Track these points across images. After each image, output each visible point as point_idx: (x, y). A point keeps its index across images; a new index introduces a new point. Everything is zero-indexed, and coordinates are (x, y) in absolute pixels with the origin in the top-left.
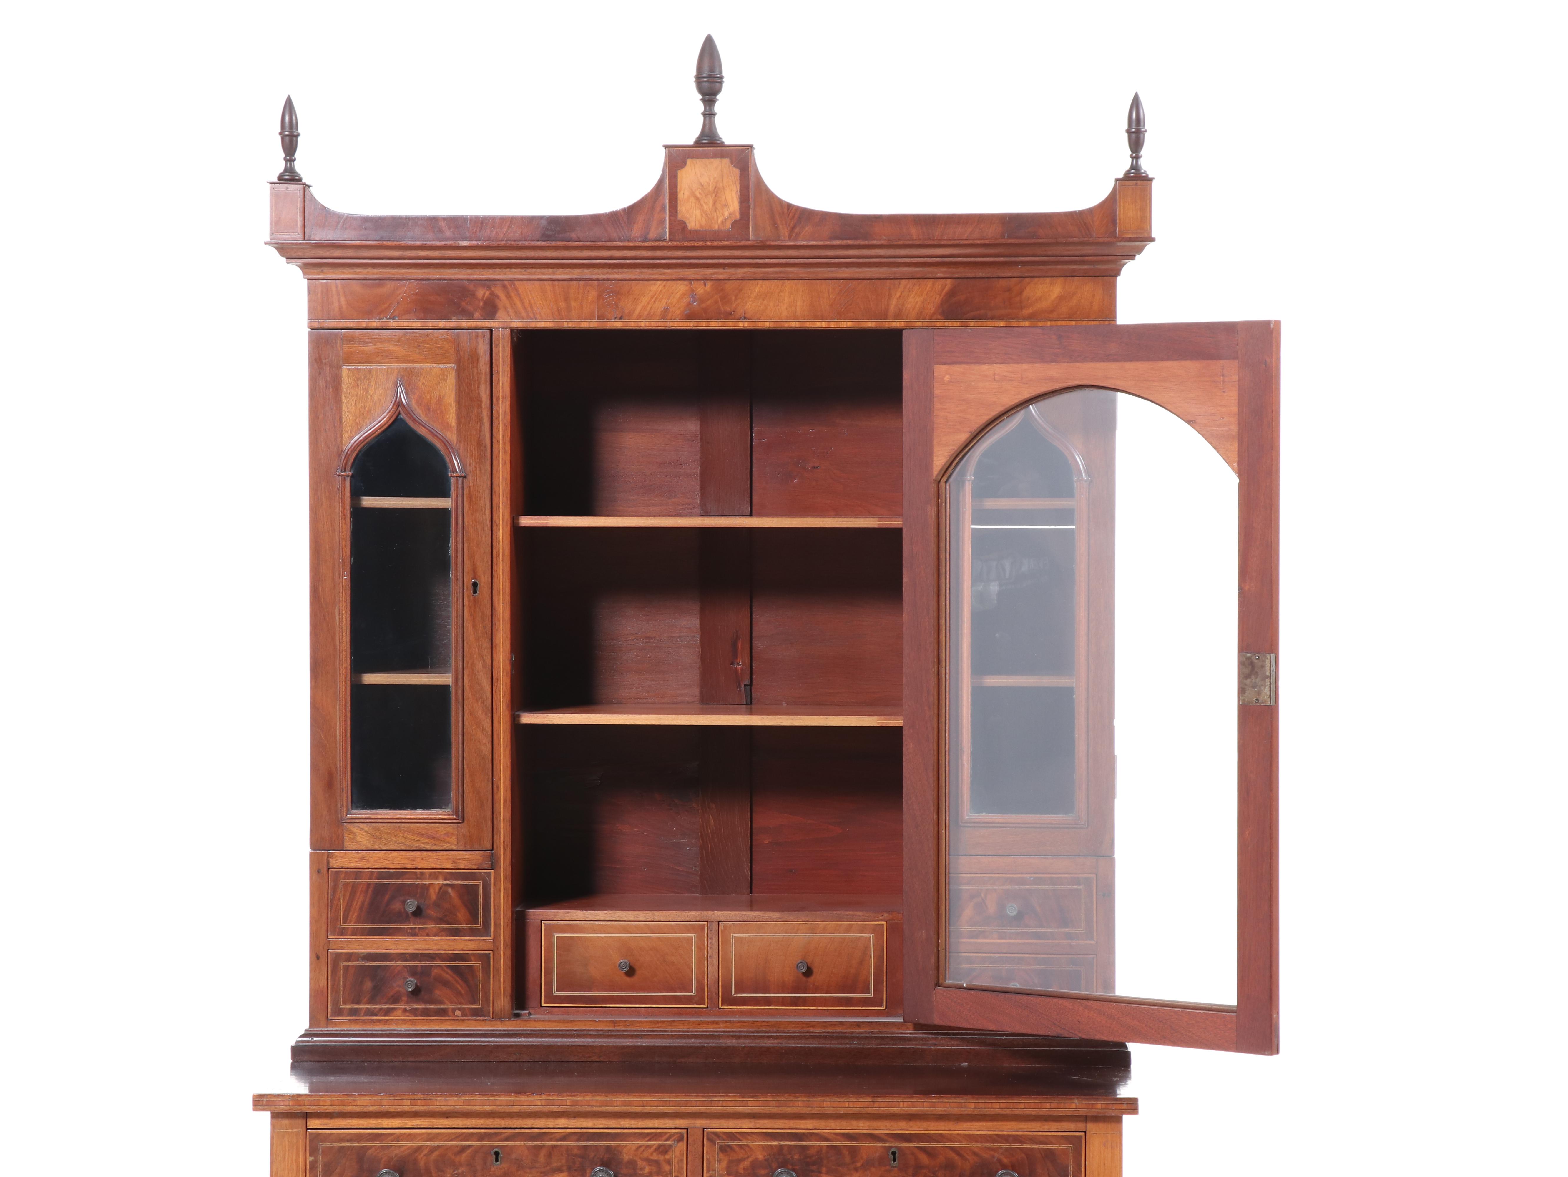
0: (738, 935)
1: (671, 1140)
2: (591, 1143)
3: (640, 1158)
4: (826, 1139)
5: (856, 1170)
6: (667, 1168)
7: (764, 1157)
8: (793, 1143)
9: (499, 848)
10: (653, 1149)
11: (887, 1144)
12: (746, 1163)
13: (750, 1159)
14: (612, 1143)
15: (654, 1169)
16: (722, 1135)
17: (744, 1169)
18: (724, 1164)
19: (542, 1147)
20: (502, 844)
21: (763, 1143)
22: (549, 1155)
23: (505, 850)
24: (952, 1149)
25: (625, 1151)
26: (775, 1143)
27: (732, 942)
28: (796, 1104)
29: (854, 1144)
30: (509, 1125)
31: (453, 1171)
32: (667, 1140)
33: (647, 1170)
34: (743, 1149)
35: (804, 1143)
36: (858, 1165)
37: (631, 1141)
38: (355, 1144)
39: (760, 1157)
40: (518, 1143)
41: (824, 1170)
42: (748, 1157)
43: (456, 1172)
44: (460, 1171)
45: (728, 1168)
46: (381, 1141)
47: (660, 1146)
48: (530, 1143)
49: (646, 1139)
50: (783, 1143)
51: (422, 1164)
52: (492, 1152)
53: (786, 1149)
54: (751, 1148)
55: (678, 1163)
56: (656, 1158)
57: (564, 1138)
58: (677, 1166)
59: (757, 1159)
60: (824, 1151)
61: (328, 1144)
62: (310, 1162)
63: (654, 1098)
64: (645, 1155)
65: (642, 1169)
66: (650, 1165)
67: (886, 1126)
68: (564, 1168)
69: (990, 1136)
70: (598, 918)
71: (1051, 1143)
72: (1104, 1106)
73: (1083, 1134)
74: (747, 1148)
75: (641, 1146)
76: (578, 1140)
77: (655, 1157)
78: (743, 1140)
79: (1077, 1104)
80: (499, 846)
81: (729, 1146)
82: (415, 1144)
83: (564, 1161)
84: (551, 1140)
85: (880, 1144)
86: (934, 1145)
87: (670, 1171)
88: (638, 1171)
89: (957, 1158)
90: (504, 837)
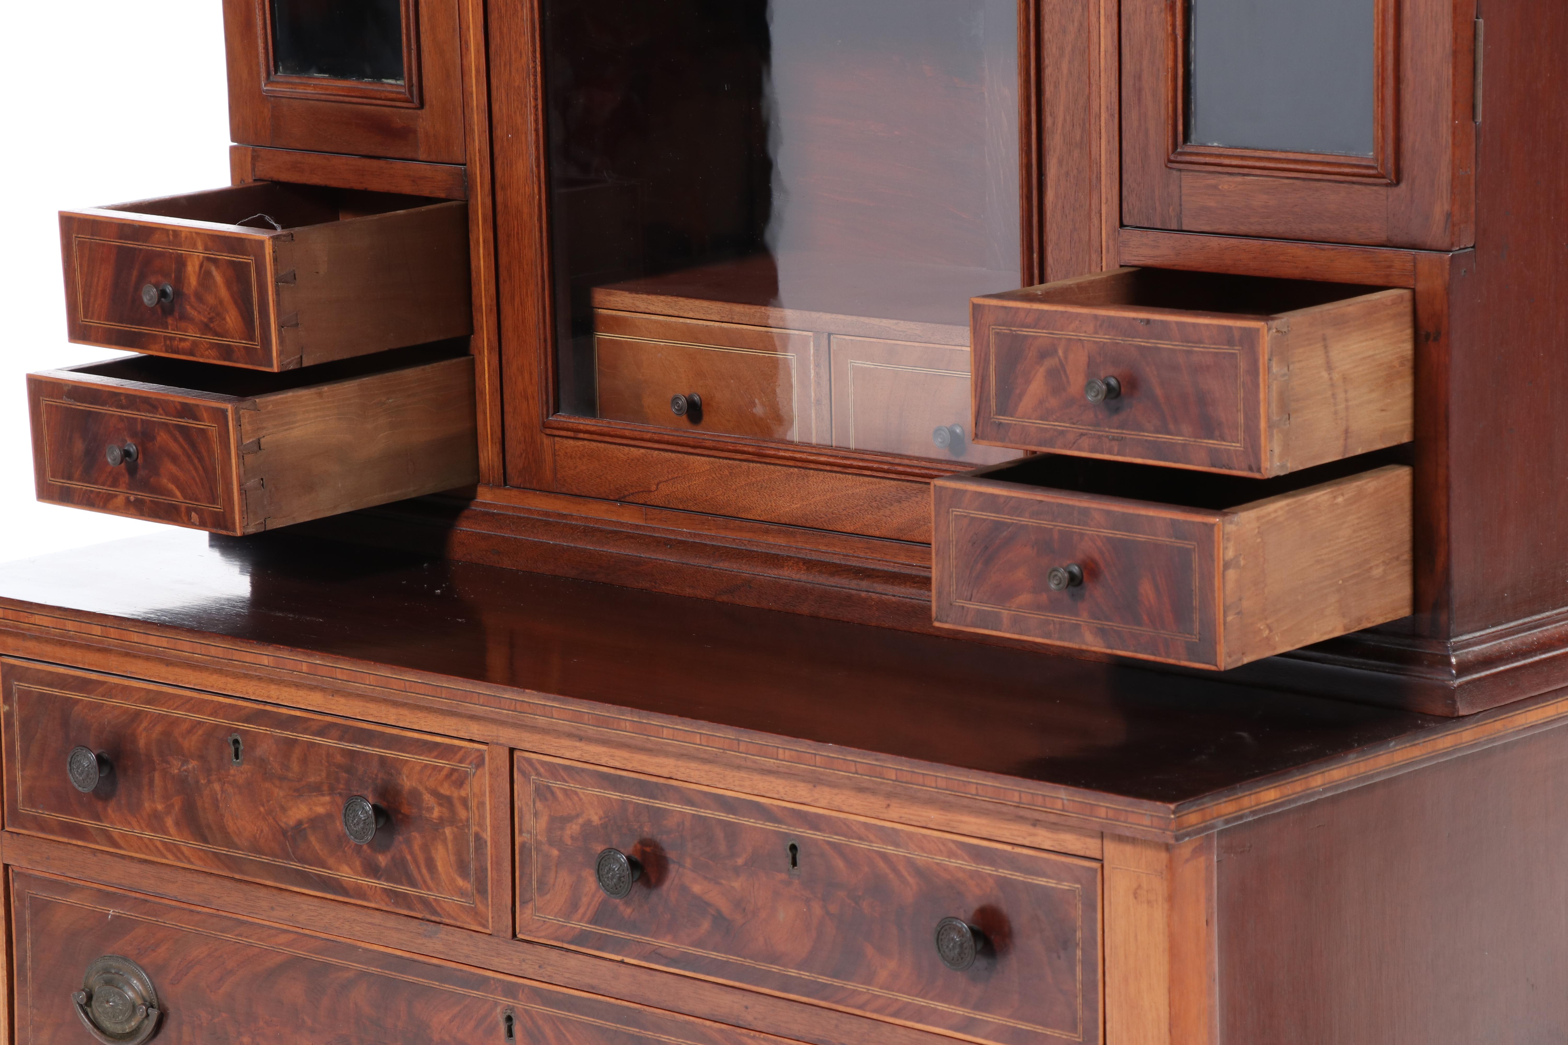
0: (859, 363)
1: (468, 761)
2: (358, 747)
3: (426, 789)
4: (691, 803)
5: (737, 871)
6: (462, 814)
7: (600, 819)
8: (641, 800)
9: (473, 161)
10: (444, 772)
11: (783, 829)
12: (574, 828)
13: (581, 821)
14: (388, 753)
15: (446, 814)
16: (538, 766)
17: (572, 838)
18: (543, 822)
19: (295, 741)
20: (477, 154)
21: (597, 791)
22: (304, 761)
23: (481, 166)
24: (884, 856)
25: (405, 771)
26: (615, 795)
27: (850, 376)
28: (623, 724)
29: (731, 818)
30: (247, 693)
31: (182, 765)
32: (460, 762)
33: (436, 814)
34: (571, 799)
35: (658, 804)
36: (740, 861)
37: (413, 754)
38: (56, 692)
39: (595, 819)
40: (262, 730)
41: (688, 862)
42: (577, 816)
43: (185, 767)
44: (190, 766)
45: (550, 830)
46: (89, 692)
47: (453, 771)
48: (278, 732)
49: (435, 754)
50: (627, 797)
51: (142, 743)
52: (230, 740)
53: (631, 809)
54: (581, 799)
55: (478, 808)
56: (448, 793)
57: (324, 730)
58: (476, 811)
59: (589, 822)
60: (687, 824)
61: (24, 686)
62: (4, 713)
63: (420, 679)
64: (431, 783)
65: (430, 810)
66: (440, 805)
67: (778, 792)
68: (325, 788)
69: (944, 842)
70: (652, 309)
71: (1044, 875)
72: (1111, 814)
73: (1096, 865)
74: (576, 798)
75: (426, 766)
76: (341, 739)
77: (445, 790)
78: (570, 781)
79: (1066, 802)
80: (473, 157)
81: (548, 787)
82: (132, 706)
83: (324, 774)
84: (305, 731)
85: (770, 826)
86: (855, 843)
87: (468, 820)
88: (424, 812)
89: (891, 876)
90: (480, 141)
